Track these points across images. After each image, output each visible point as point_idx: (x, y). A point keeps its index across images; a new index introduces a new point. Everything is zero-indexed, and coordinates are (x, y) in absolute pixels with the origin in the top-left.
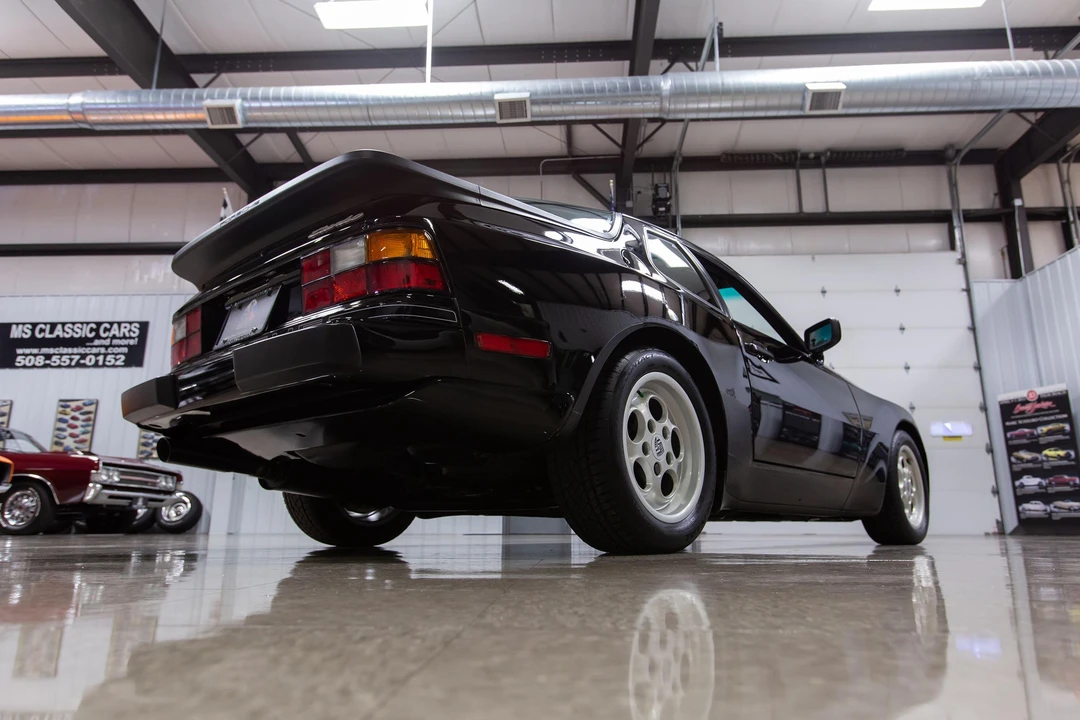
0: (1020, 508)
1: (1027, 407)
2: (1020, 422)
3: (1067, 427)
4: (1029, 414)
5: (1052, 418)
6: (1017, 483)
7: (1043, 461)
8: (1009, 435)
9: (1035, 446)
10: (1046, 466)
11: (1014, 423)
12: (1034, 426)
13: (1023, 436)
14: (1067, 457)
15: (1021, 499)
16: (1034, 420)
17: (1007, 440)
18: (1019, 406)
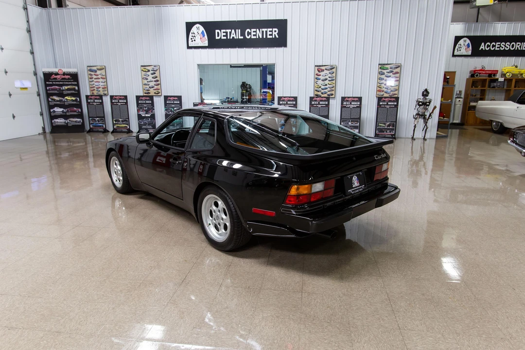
0: (53, 121)
1: (58, 77)
2: (54, 83)
3: (77, 88)
4: (59, 80)
5: (70, 83)
6: (52, 110)
7: (65, 101)
8: (48, 88)
9: (61, 94)
10: (66, 103)
11: (51, 83)
12: (62, 85)
13: (56, 89)
14: (76, 100)
15: (52, 117)
16: (61, 83)
17: (47, 90)
18: (54, 75)
